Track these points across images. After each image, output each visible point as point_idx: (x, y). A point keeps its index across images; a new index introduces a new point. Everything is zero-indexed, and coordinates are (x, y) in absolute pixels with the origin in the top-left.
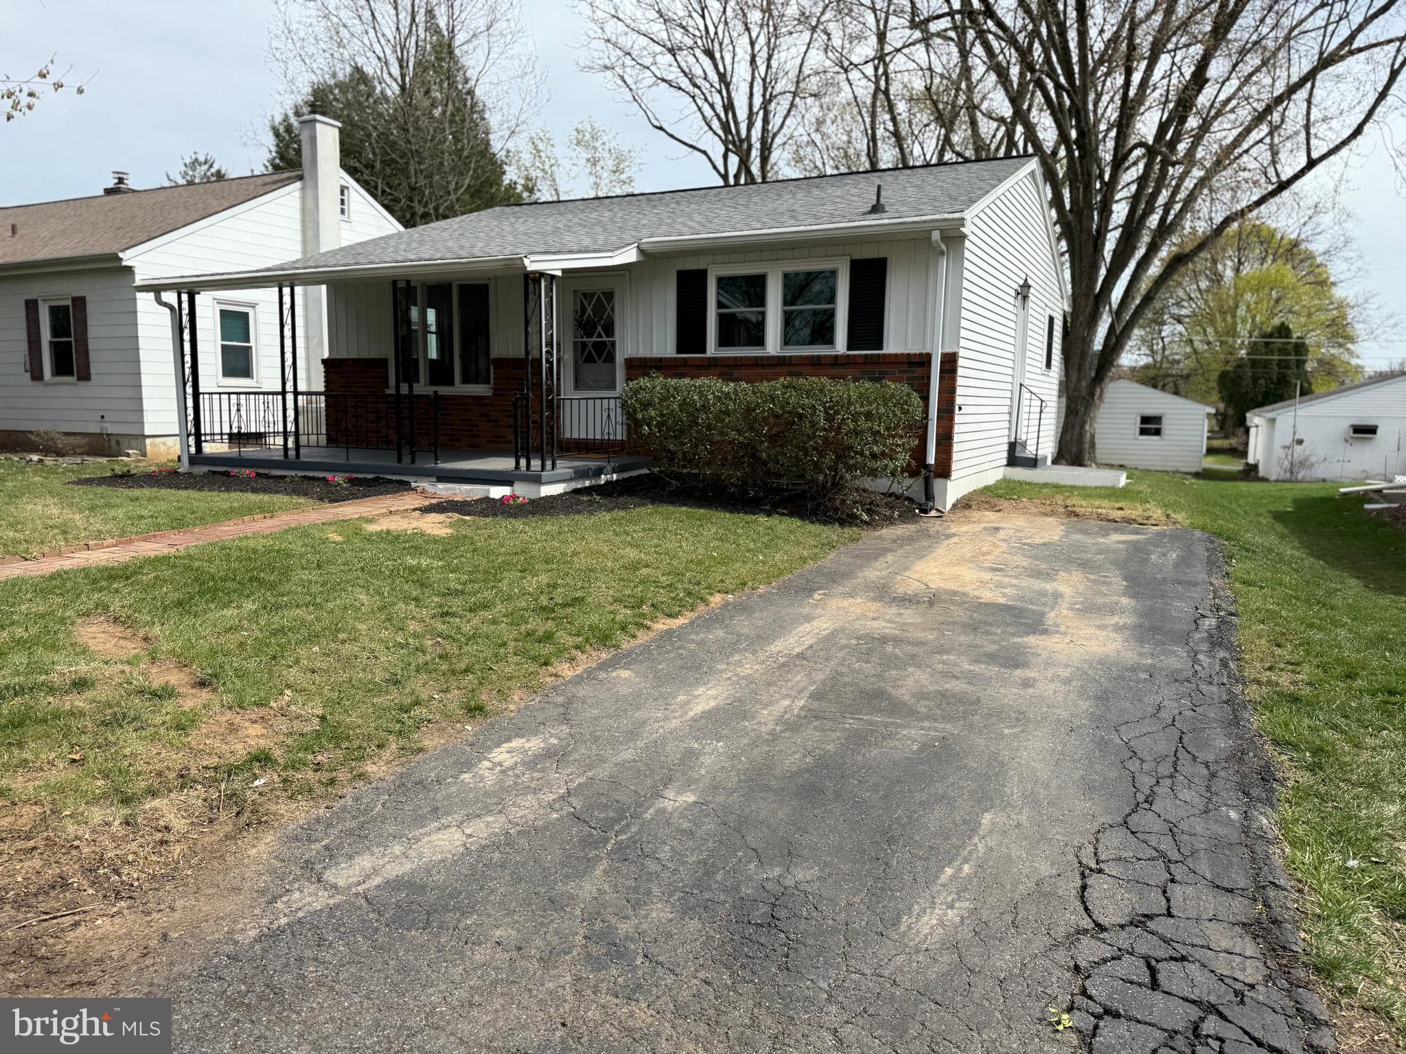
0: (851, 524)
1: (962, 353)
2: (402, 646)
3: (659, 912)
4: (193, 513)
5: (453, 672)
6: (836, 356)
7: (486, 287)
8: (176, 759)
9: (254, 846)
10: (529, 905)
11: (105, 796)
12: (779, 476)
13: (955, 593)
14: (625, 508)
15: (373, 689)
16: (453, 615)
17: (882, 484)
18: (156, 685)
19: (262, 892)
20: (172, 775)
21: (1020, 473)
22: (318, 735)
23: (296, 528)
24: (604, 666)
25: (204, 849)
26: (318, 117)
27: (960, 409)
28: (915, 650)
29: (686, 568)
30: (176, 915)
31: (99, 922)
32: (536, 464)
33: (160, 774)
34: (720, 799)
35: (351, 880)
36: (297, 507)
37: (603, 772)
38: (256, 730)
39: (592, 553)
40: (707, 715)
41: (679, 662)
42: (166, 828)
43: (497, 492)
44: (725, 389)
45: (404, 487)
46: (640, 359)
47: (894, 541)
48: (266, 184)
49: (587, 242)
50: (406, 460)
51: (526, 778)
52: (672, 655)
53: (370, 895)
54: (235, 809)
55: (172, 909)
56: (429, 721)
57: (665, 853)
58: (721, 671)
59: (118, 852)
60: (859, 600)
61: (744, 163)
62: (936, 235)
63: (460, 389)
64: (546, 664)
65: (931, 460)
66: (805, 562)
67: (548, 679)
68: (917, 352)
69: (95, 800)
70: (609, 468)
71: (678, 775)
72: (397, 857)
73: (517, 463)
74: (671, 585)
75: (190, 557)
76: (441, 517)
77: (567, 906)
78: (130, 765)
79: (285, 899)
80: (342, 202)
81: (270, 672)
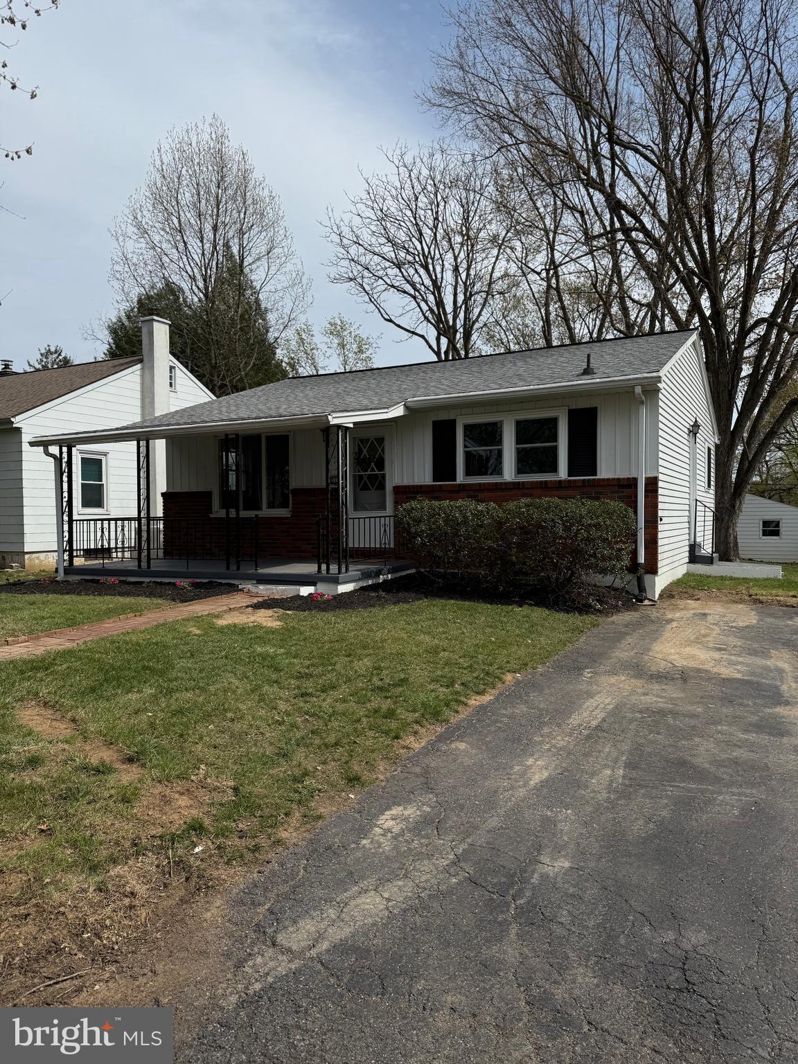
0: (587, 613)
1: (661, 477)
2: (280, 723)
3: (584, 978)
4: (81, 613)
5: (327, 746)
6: (560, 481)
7: (287, 437)
8: (127, 829)
9: (207, 910)
10: (466, 969)
11: (75, 864)
12: (526, 574)
13: (699, 670)
14: (406, 602)
15: (267, 762)
16: (311, 695)
17: (608, 580)
18: (94, 761)
19: (228, 956)
20: (128, 844)
21: (700, 569)
22: (237, 805)
23: (164, 624)
24: (441, 738)
25: (165, 913)
26: (155, 318)
27: (661, 520)
28: (693, 722)
29: (476, 651)
30: (160, 979)
31: (97, 987)
32: (334, 568)
33: (117, 843)
34: (592, 864)
35: (303, 944)
36: (158, 607)
37: (480, 838)
38: (183, 801)
39: (396, 640)
40: (544, 783)
41: (502, 735)
42: (132, 893)
43: (305, 591)
44: (480, 508)
45: (232, 589)
46: (406, 487)
47: (626, 626)
48: (115, 366)
49: (365, 402)
50: (233, 567)
51: (416, 844)
52: (493, 729)
53: (325, 958)
54: (184, 874)
55: (154, 973)
56: (319, 790)
57: (564, 917)
58: (540, 743)
59: (97, 917)
60: (623, 678)
61: (452, 343)
62: (638, 390)
63: (266, 512)
64: (397, 737)
65: (642, 559)
66: (565, 645)
67: (401, 751)
68: (626, 477)
69: (69, 868)
70: (386, 570)
71: (546, 841)
72: (334, 921)
73: (319, 568)
74: (471, 666)
75: (90, 650)
76: (270, 612)
77: (500, 970)
78: (92, 835)
79: (250, 963)
80: (171, 377)
81: (181, 748)
